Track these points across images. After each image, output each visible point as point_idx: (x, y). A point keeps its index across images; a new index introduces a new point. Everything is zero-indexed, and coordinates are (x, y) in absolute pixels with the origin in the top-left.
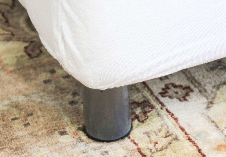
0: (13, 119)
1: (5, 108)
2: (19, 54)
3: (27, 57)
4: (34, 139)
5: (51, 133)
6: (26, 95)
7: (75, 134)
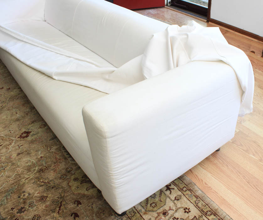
0: (101, 213)
1: (98, 210)
2: (97, 192)
3: (99, 193)
4: (106, 218)
5: (109, 215)
6: (101, 205)
7: (115, 215)
